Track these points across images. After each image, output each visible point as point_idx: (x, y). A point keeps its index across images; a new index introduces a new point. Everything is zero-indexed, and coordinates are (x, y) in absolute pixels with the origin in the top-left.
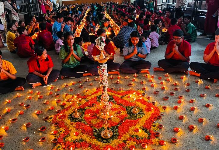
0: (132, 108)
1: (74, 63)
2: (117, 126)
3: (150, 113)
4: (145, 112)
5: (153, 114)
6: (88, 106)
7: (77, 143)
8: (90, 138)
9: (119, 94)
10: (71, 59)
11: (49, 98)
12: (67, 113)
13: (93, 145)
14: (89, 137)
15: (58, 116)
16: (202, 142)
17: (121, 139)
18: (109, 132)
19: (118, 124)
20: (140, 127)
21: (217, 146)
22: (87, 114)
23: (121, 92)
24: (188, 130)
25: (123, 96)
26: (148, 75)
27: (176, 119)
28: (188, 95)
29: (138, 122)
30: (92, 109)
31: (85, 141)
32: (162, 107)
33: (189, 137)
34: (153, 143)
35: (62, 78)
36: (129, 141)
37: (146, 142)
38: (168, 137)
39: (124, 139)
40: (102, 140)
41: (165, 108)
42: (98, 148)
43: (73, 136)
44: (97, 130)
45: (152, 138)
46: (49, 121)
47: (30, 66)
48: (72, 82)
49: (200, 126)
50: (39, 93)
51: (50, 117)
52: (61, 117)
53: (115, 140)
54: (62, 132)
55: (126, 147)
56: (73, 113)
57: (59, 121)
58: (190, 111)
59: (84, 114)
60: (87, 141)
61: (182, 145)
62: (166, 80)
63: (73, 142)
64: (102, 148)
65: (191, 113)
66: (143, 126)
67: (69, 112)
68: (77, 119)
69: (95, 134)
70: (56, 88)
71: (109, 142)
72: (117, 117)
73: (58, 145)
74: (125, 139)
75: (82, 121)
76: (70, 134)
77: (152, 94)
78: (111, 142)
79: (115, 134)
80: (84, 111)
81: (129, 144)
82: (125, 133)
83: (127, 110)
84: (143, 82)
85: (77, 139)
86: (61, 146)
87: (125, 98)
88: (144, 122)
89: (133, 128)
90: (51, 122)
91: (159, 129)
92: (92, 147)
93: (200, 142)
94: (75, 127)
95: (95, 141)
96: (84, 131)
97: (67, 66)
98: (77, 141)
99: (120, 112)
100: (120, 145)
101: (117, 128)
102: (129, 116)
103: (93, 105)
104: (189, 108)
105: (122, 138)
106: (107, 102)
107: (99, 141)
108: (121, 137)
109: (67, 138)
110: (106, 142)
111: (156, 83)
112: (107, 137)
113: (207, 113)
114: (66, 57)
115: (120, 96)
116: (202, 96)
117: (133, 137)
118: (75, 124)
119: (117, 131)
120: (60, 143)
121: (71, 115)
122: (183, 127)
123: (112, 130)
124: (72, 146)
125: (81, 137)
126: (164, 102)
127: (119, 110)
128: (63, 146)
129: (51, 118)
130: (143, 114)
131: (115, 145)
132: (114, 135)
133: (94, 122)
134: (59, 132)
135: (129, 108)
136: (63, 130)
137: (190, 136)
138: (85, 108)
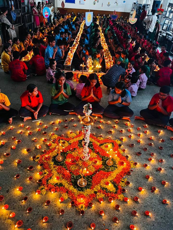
0: (107, 160)
1: (62, 100)
2: (92, 176)
3: (122, 167)
4: (117, 166)
5: (124, 169)
6: (70, 150)
7: (57, 187)
8: (68, 184)
9: (99, 141)
10: (60, 96)
11: (37, 135)
12: (52, 154)
13: (70, 191)
14: (67, 182)
15: (44, 157)
16: (159, 205)
17: (93, 189)
18: (84, 181)
19: (93, 174)
20: (111, 180)
21: (170, 210)
22: (68, 159)
23: (100, 140)
24: (150, 191)
25: (102, 145)
26: (128, 123)
27: (143, 178)
28: (160, 153)
29: (110, 175)
30: (73, 153)
31: (64, 186)
32: (133, 163)
33: (150, 198)
34: (118, 198)
35: (50, 114)
36: (99, 193)
37: (113, 197)
38: (132, 194)
39: (95, 190)
40: (78, 188)
42: (74, 195)
43: (54, 180)
44: (75, 177)
45: (119, 193)
46: (36, 161)
47: (23, 101)
48: (59, 120)
49: (161, 188)
50: (29, 128)
51: (37, 156)
52: (46, 159)
53: (88, 189)
54: (46, 174)
55: (96, 198)
56: (56, 156)
57: (44, 162)
58: (157, 171)
59: (65, 158)
60: (65, 186)
61: (142, 204)
62: (144, 132)
63: (54, 186)
64: (76, 196)
65: (157, 174)
66: (113, 180)
67: (54, 155)
68: (59, 162)
69: (73, 180)
70: (44, 124)
71: (83, 191)
72: (93, 166)
73: (42, 187)
74: (97, 190)
75: (63, 166)
76: (53, 177)
77: (128, 145)
78: (85, 191)
79: (89, 183)
80: (66, 155)
81: (99, 196)
82: (97, 184)
83: (103, 160)
84: (122, 131)
85: (57, 183)
86: (45, 188)
87: (103, 147)
88: (115, 176)
89: (104, 180)
90: (37, 161)
91: (126, 185)
92: (68, 194)
93: (157, 204)
94: (57, 171)
95: (71, 188)
96: (64, 177)
97: (56, 102)
98: (57, 185)
99: (96, 162)
100: (91, 196)
101: (91, 178)
102: (103, 167)
103: (74, 149)
104: (157, 167)
105: (95, 188)
106: (86, 154)
107: (75, 188)
108: (93, 188)
109: (50, 181)
110: (80, 190)
111: (134, 134)
112: (82, 186)
113: (171, 176)
114: (56, 95)
115: (99, 144)
117: (103, 189)
118: (57, 168)
119: (91, 181)
120: (44, 185)
121: (55, 157)
122: (147, 186)
123: (87, 180)
124: (53, 189)
125: (61, 182)
126: (137, 157)
127: (96, 159)
128: (46, 188)
129: (38, 158)
130: (115, 167)
131: (88, 194)
132: (88, 185)
133: (73, 168)
134: (44, 173)
135: (105, 158)
136: (47, 173)
137: (150, 196)
138: (67, 152)
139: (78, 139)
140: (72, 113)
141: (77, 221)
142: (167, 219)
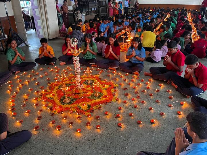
3: (104, 99)
4: (102, 97)
8: (58, 99)
13: (55, 103)
16: (114, 126)
19: (79, 98)
20: (88, 104)
21: (120, 131)
24: (115, 117)
27: (116, 108)
29: (91, 101)
32: (115, 98)
36: (73, 108)
40: (62, 103)
41: (117, 100)
43: (51, 95)
45: (87, 111)
46: (49, 85)
53: (68, 105)
57: (52, 86)
58: (132, 107)
60: (55, 100)
62: (145, 83)
63: (48, 98)
65: (131, 109)
66: (90, 104)
69: (62, 98)
78: (65, 105)
82: (77, 103)
83: (94, 93)
85: (51, 98)
86: (41, 97)
87: (101, 86)
88: (93, 102)
89: (84, 102)
91: (98, 109)
92: (53, 104)
96: (58, 95)
101: (76, 100)
102: (90, 96)
107: (60, 102)
108: (72, 105)
109: (48, 95)
111: (135, 83)
112: (66, 102)
113: (143, 112)
116: (157, 102)
118: (58, 90)
119: (74, 101)
122: (114, 113)
125: (54, 97)
126: (123, 96)
130: (100, 98)
131: (65, 107)
132: (70, 102)
136: (49, 91)
137: (111, 119)
138: (72, 84)
139: (86, 79)
140: (94, 65)
141: (46, 117)
142: (112, 135)
